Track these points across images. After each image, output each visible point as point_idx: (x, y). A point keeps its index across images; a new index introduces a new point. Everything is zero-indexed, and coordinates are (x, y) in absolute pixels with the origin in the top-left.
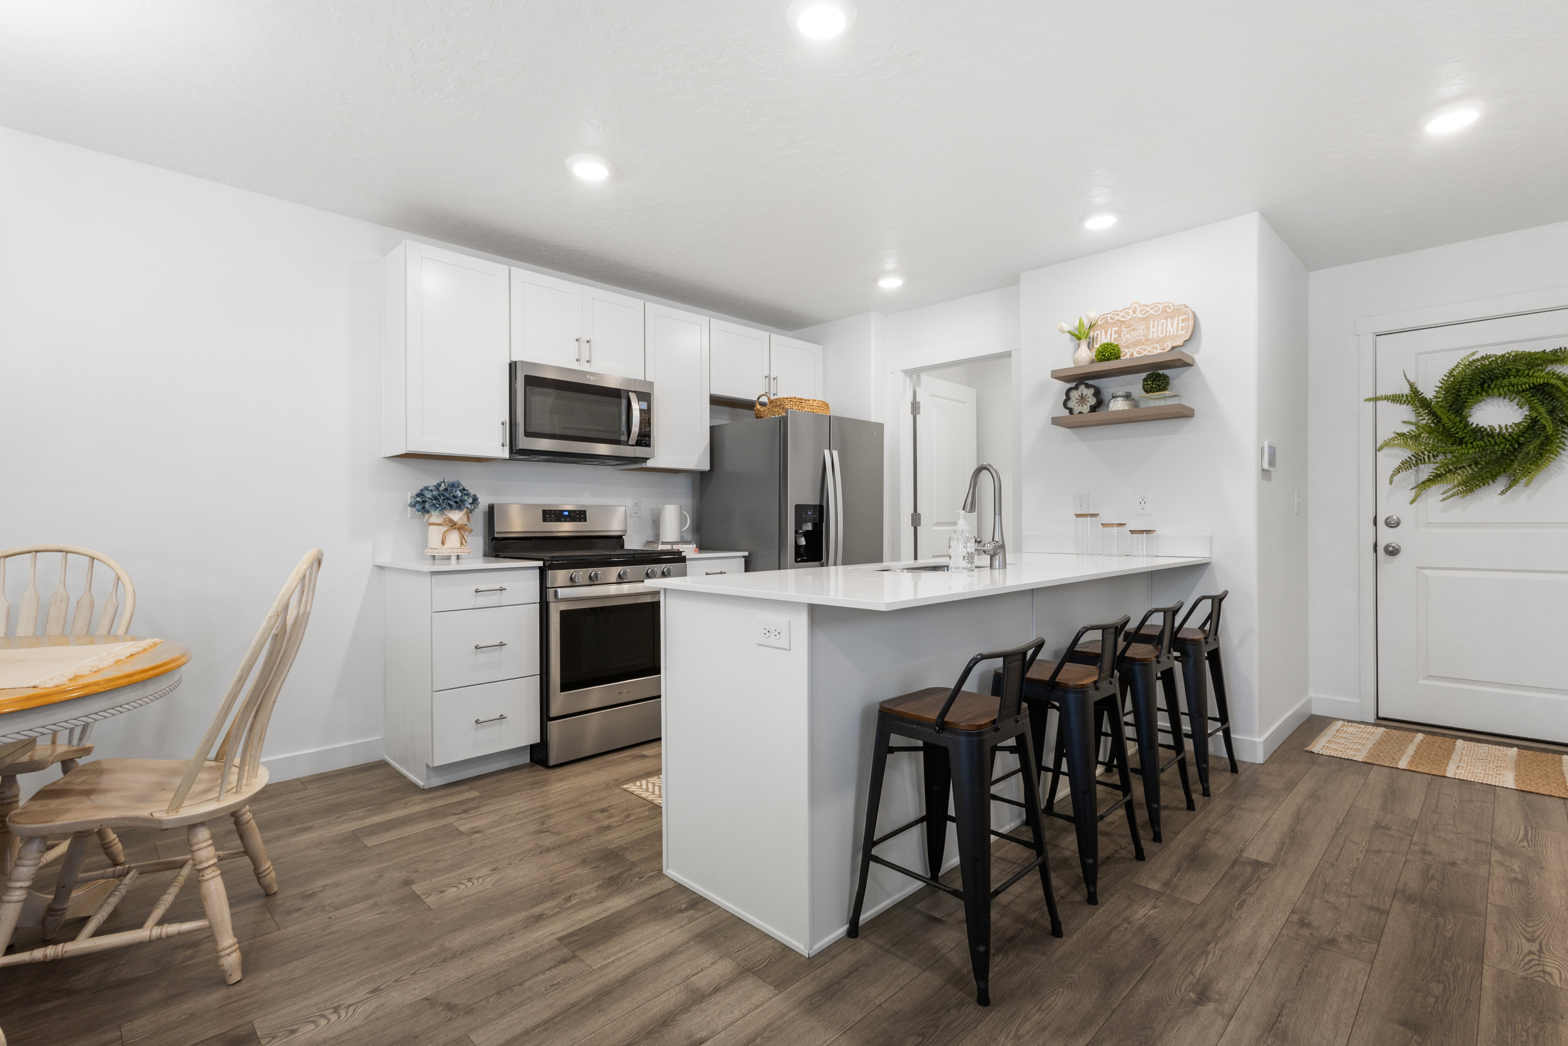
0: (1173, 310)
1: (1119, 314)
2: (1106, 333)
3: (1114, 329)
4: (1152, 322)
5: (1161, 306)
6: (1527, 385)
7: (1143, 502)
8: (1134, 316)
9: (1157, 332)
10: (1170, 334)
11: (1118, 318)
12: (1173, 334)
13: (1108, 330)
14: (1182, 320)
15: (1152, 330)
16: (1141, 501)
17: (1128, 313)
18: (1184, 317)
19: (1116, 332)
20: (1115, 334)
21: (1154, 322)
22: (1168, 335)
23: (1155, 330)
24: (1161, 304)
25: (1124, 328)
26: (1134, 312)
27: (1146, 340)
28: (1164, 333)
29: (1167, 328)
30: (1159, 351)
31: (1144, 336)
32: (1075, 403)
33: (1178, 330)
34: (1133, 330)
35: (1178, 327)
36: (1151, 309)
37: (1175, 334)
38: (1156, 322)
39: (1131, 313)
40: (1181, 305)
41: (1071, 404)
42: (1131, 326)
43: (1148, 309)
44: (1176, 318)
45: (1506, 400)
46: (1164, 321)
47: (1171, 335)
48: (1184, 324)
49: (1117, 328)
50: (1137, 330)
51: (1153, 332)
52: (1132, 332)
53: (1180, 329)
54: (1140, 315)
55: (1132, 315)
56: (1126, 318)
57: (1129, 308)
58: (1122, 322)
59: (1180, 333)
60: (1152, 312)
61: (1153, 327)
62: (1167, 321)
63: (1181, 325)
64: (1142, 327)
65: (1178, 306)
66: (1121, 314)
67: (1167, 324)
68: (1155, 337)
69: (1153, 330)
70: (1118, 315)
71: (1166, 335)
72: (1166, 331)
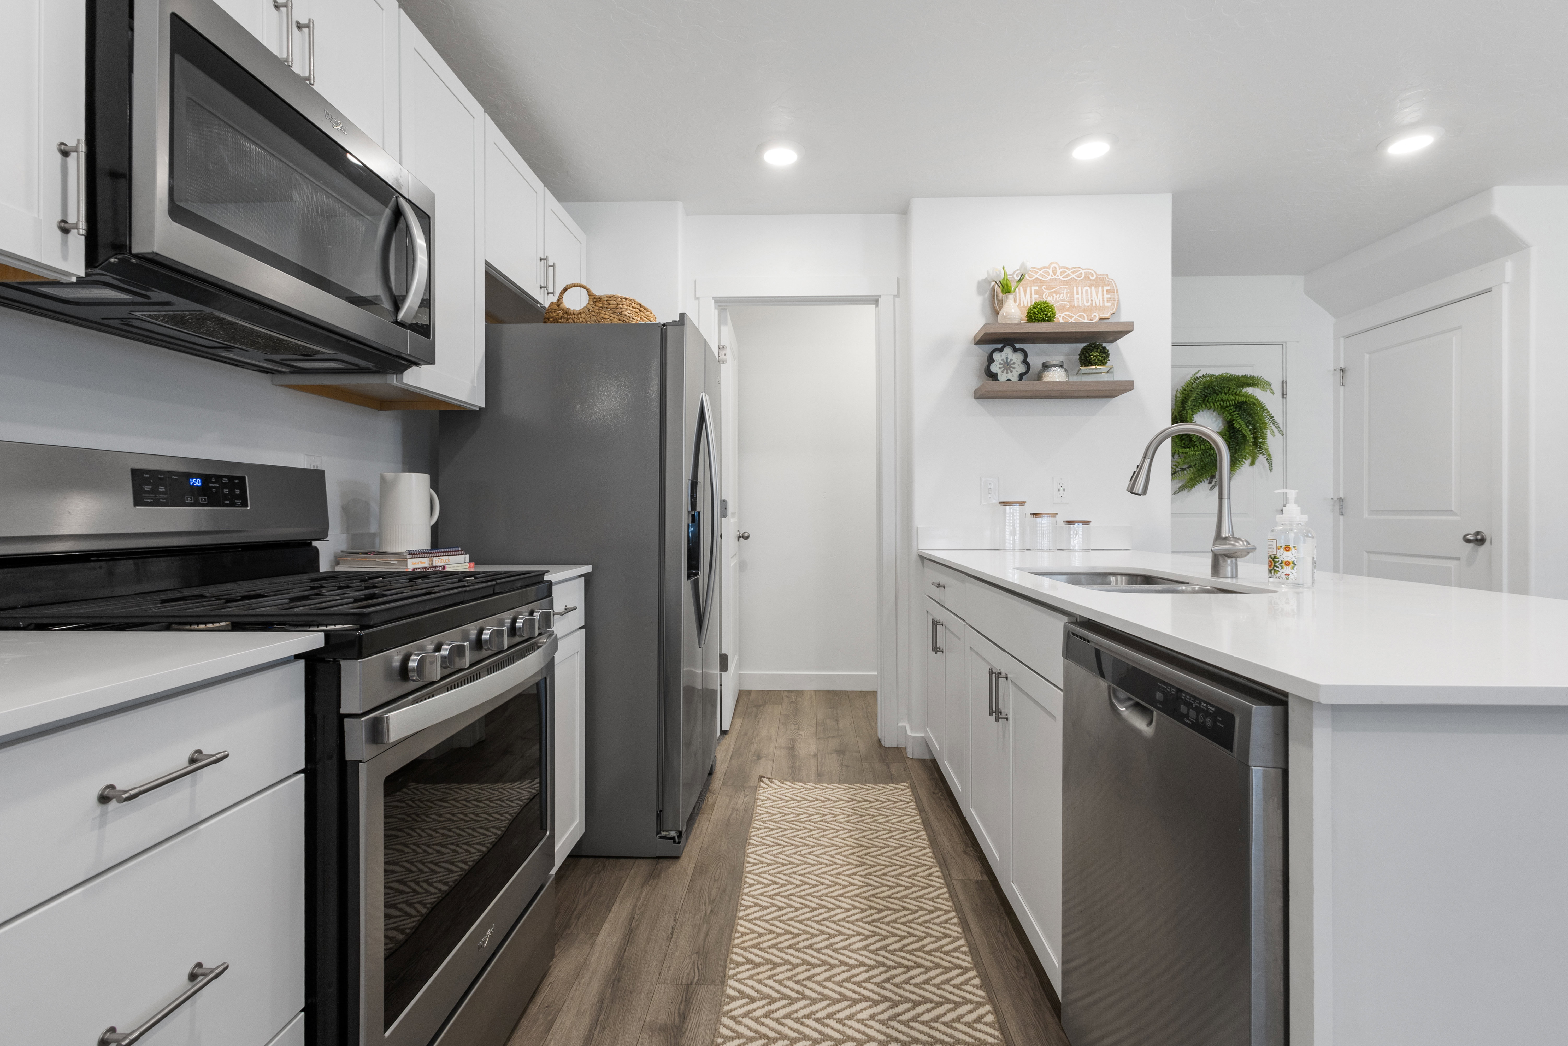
0: (1097, 278)
1: (1038, 272)
2: (1025, 292)
3: (1034, 288)
4: (1075, 288)
5: (1083, 272)
6: (1233, 402)
7: (1061, 489)
8: (1054, 277)
9: (1082, 300)
10: (1096, 304)
11: (1036, 276)
12: (1100, 304)
13: (1026, 288)
14: (1107, 291)
15: (1076, 296)
16: (1060, 488)
17: (1048, 273)
18: (1108, 288)
19: (1036, 292)
20: (1035, 294)
21: (1077, 287)
22: (1094, 305)
23: (1079, 296)
24: (1083, 269)
25: (1045, 288)
26: (1055, 273)
27: (1071, 306)
28: (1090, 301)
29: (1092, 297)
30: (1086, 321)
31: (1068, 302)
32: (998, 369)
33: (1103, 301)
34: (1056, 293)
35: (1103, 298)
36: (1073, 273)
37: (1101, 305)
38: (1080, 288)
39: (1051, 273)
40: (1103, 275)
41: (994, 368)
42: (1054, 288)
43: (1069, 272)
44: (1100, 287)
45: (1215, 414)
46: (1088, 288)
47: (1098, 305)
48: (1109, 296)
49: (1037, 288)
50: (1060, 294)
51: (1078, 299)
52: (1054, 295)
53: (1105, 300)
54: (1061, 277)
55: (1052, 276)
56: (1046, 278)
57: (1048, 267)
58: (1042, 281)
59: (1106, 304)
60: (1073, 276)
61: (1078, 294)
62: (1091, 289)
63: (1106, 296)
64: (1065, 291)
65: (1101, 275)
66: (1040, 272)
67: (1091, 293)
68: (1080, 305)
69: (1078, 296)
70: (1036, 273)
71: (1092, 304)
72: (1092, 300)
